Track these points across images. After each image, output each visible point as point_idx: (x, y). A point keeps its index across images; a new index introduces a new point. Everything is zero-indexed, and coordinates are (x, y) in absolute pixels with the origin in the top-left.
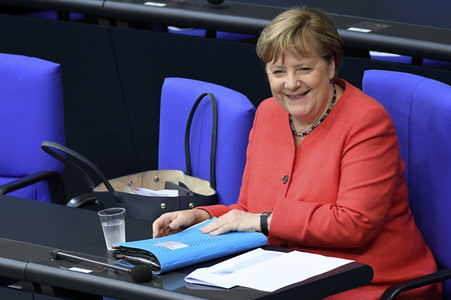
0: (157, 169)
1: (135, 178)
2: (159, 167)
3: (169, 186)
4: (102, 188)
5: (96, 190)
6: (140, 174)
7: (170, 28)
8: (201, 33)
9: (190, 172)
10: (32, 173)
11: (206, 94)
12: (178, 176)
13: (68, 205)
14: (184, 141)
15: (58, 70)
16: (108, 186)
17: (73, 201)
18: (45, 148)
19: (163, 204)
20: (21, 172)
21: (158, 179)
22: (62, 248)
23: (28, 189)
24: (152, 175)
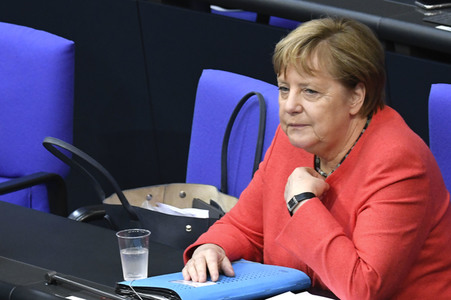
0: (184, 182)
1: (156, 190)
2: (187, 179)
3: (197, 204)
4: (114, 200)
5: (108, 201)
6: (162, 187)
7: (213, 7)
8: (251, 16)
9: (225, 189)
10: (27, 174)
11: (253, 94)
12: (210, 193)
13: (70, 217)
14: (220, 150)
15: (71, 49)
16: (122, 198)
17: (76, 214)
18: (47, 146)
19: (189, 227)
20: (15, 171)
21: (184, 195)
22: (59, 271)
23: (23, 193)
24: (177, 188)
